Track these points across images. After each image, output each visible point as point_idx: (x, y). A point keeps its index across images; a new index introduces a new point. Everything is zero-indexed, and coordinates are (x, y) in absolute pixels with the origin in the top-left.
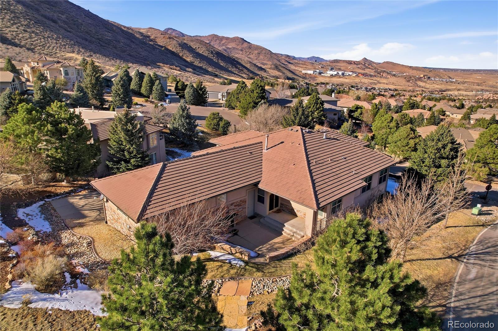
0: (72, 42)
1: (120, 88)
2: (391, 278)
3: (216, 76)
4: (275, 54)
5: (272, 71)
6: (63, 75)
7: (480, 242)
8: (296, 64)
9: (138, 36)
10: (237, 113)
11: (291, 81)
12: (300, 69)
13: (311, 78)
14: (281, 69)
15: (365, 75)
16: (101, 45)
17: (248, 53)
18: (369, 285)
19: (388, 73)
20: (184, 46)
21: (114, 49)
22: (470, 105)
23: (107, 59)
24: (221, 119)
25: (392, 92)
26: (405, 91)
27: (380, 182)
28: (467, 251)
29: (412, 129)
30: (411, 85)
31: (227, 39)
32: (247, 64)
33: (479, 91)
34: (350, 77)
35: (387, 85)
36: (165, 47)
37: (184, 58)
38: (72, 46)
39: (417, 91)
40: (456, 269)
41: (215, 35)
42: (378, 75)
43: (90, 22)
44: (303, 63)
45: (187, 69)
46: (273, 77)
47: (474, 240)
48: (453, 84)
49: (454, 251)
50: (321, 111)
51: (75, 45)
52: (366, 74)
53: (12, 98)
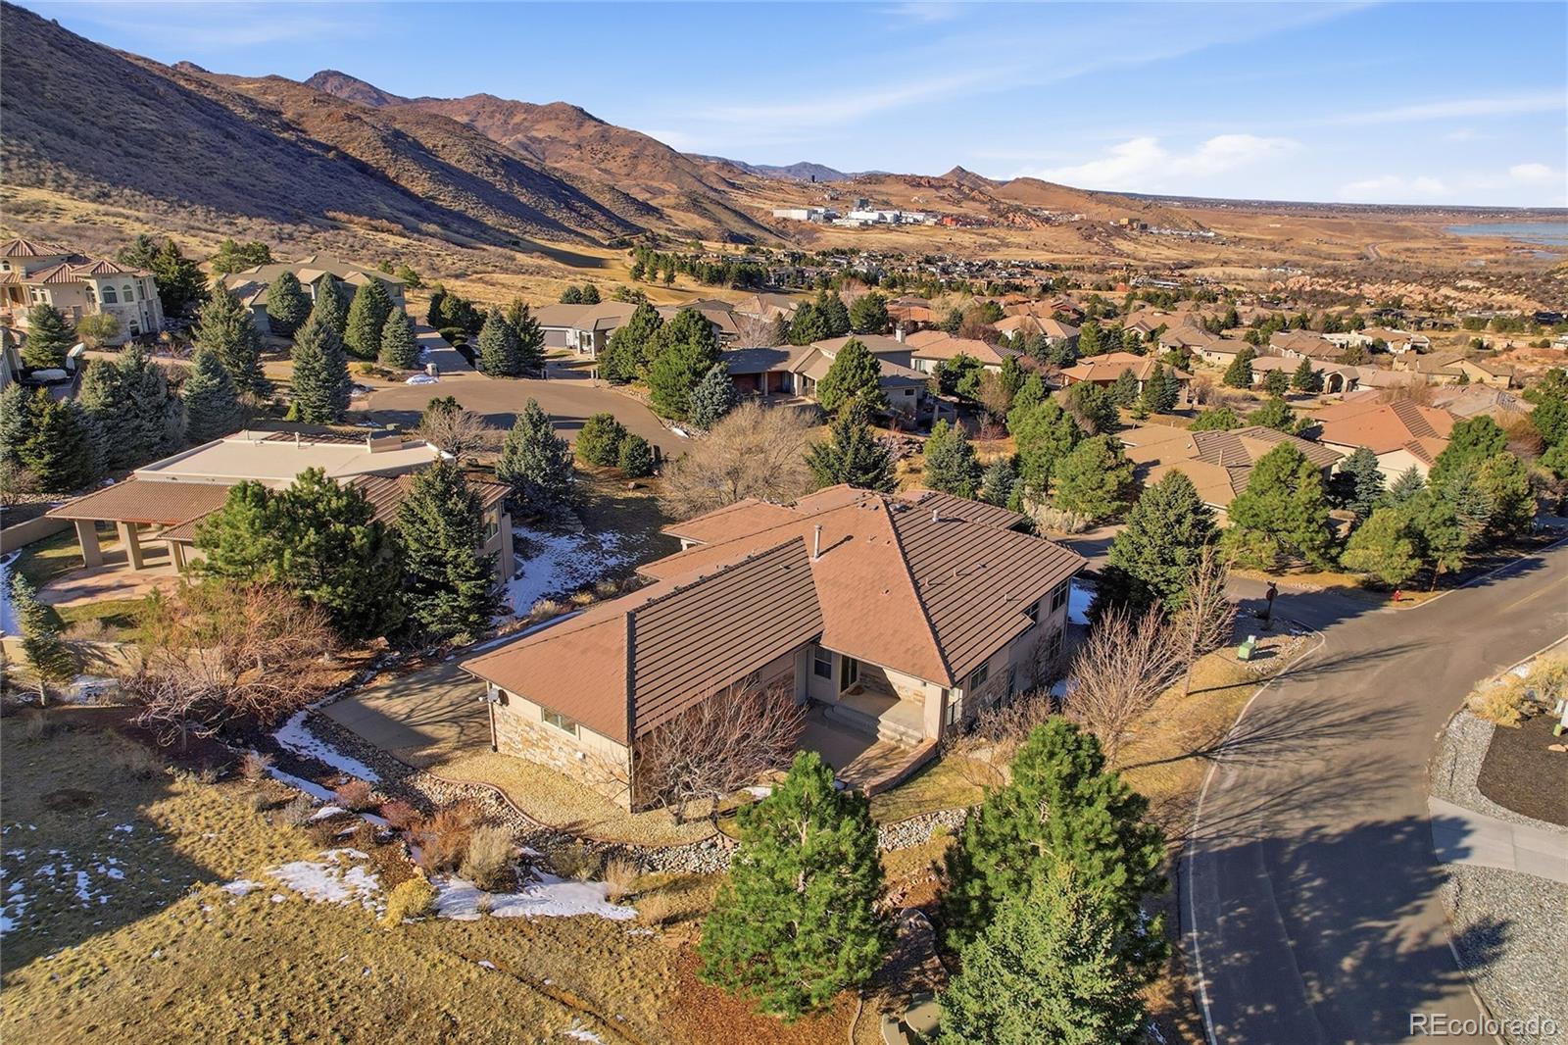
0: (28, 147)
1: (319, 354)
2: (1109, 791)
3: (515, 244)
4: (686, 158)
5: (681, 214)
6: (99, 300)
7: (1248, 718)
8: (754, 190)
9: (239, 111)
10: (638, 398)
11: (743, 247)
12: (767, 206)
13: (801, 232)
14: (710, 207)
15: (962, 221)
16: (127, 154)
17: (601, 155)
18: (1083, 803)
19: (1029, 214)
20: (397, 142)
21: (171, 163)
22: (1254, 316)
23: (163, 206)
24: (620, 433)
25: (1043, 277)
26: (1078, 268)
27: (1054, 607)
28: (1225, 739)
29: (1110, 447)
30: (1096, 249)
31: (529, 108)
32: (602, 192)
33: (1275, 267)
34: (917, 228)
35: (1027, 252)
36: (335, 148)
37: (403, 183)
38: (31, 160)
39: (1114, 268)
40: (1203, 775)
41: (490, 98)
42: (1001, 220)
43: (71, 68)
44: (774, 184)
45: (424, 226)
46: (688, 234)
47: (1238, 715)
48: (1210, 247)
49: (1201, 742)
50: (875, 387)
51: (40, 158)
52: (966, 216)
53: (29, 411)
